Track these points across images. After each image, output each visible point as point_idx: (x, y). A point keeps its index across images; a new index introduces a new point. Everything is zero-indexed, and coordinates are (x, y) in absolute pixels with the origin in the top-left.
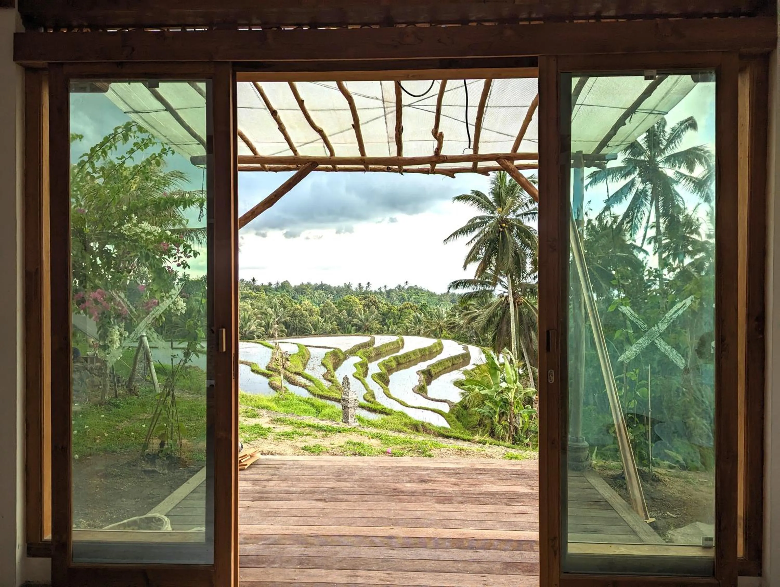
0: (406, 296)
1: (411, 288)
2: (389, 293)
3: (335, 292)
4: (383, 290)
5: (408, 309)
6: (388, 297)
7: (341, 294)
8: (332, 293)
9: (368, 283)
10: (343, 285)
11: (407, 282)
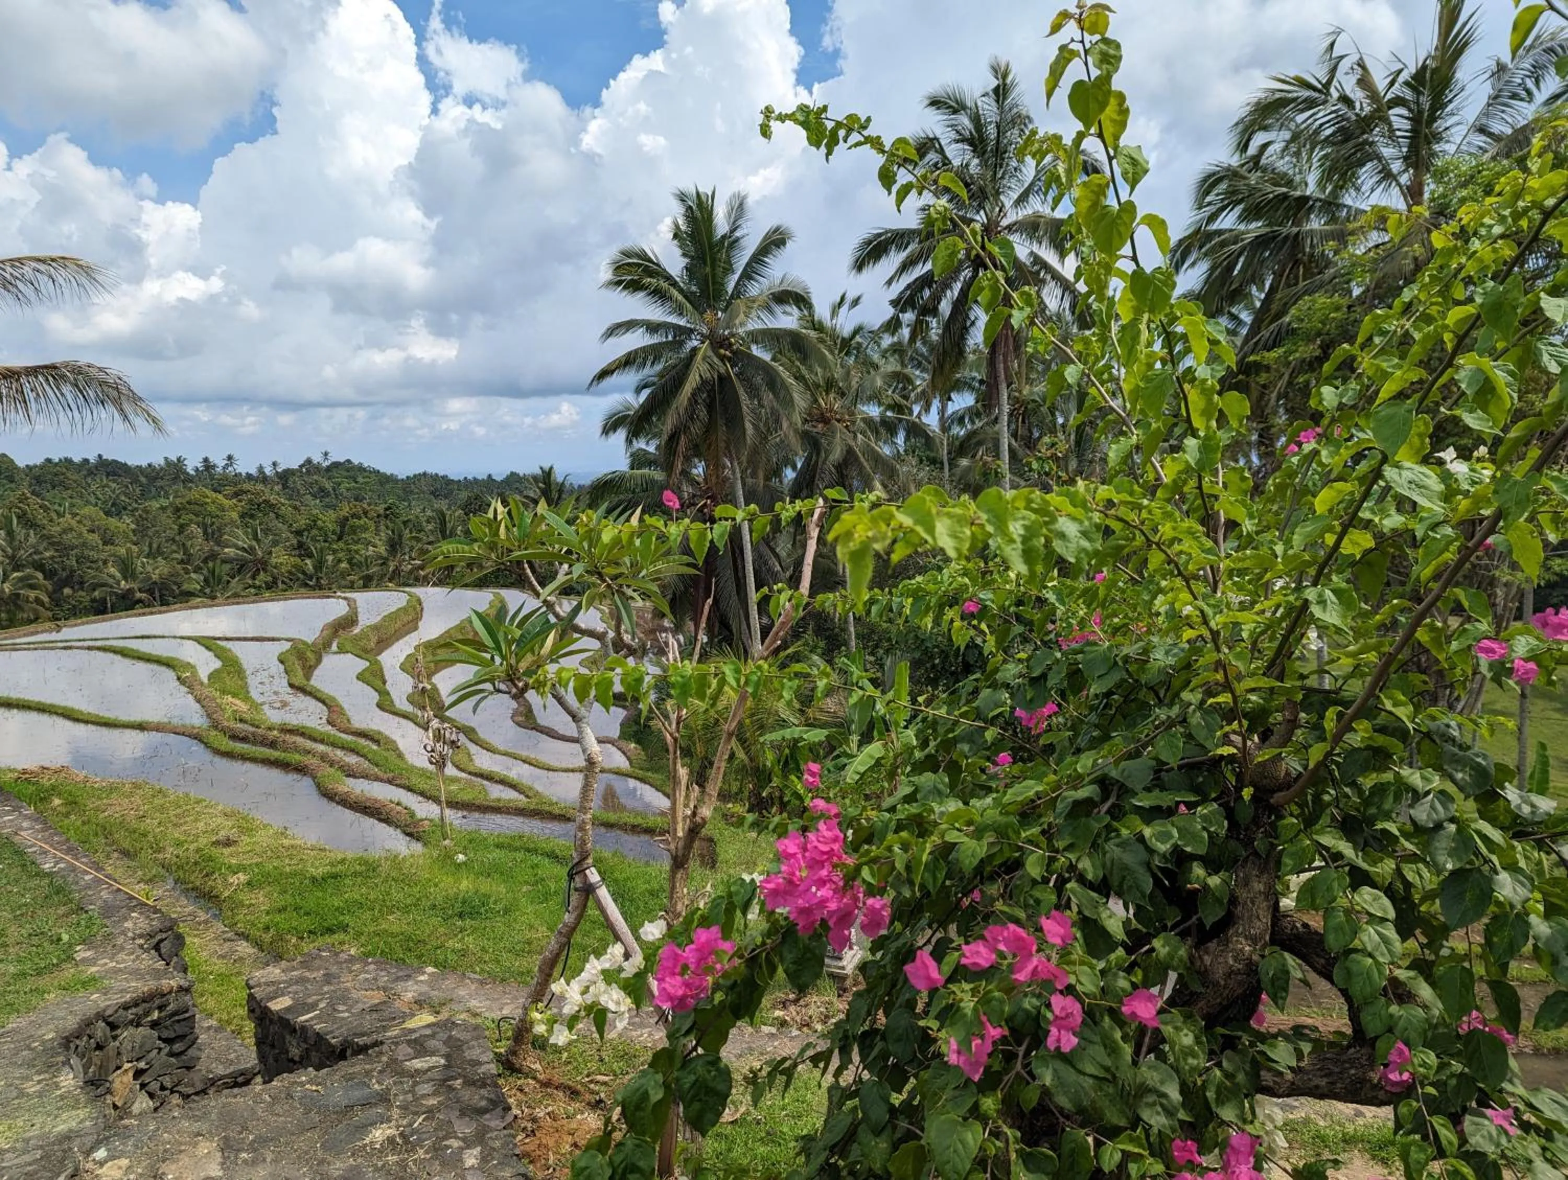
0: (328, 485)
1: (336, 465)
2: (285, 477)
3: (143, 479)
4: (268, 471)
5: (360, 518)
6: (285, 487)
7: (159, 483)
8: (135, 481)
9: (230, 458)
10: (162, 462)
11: (326, 454)
